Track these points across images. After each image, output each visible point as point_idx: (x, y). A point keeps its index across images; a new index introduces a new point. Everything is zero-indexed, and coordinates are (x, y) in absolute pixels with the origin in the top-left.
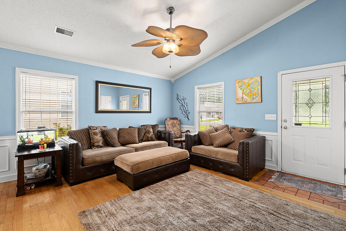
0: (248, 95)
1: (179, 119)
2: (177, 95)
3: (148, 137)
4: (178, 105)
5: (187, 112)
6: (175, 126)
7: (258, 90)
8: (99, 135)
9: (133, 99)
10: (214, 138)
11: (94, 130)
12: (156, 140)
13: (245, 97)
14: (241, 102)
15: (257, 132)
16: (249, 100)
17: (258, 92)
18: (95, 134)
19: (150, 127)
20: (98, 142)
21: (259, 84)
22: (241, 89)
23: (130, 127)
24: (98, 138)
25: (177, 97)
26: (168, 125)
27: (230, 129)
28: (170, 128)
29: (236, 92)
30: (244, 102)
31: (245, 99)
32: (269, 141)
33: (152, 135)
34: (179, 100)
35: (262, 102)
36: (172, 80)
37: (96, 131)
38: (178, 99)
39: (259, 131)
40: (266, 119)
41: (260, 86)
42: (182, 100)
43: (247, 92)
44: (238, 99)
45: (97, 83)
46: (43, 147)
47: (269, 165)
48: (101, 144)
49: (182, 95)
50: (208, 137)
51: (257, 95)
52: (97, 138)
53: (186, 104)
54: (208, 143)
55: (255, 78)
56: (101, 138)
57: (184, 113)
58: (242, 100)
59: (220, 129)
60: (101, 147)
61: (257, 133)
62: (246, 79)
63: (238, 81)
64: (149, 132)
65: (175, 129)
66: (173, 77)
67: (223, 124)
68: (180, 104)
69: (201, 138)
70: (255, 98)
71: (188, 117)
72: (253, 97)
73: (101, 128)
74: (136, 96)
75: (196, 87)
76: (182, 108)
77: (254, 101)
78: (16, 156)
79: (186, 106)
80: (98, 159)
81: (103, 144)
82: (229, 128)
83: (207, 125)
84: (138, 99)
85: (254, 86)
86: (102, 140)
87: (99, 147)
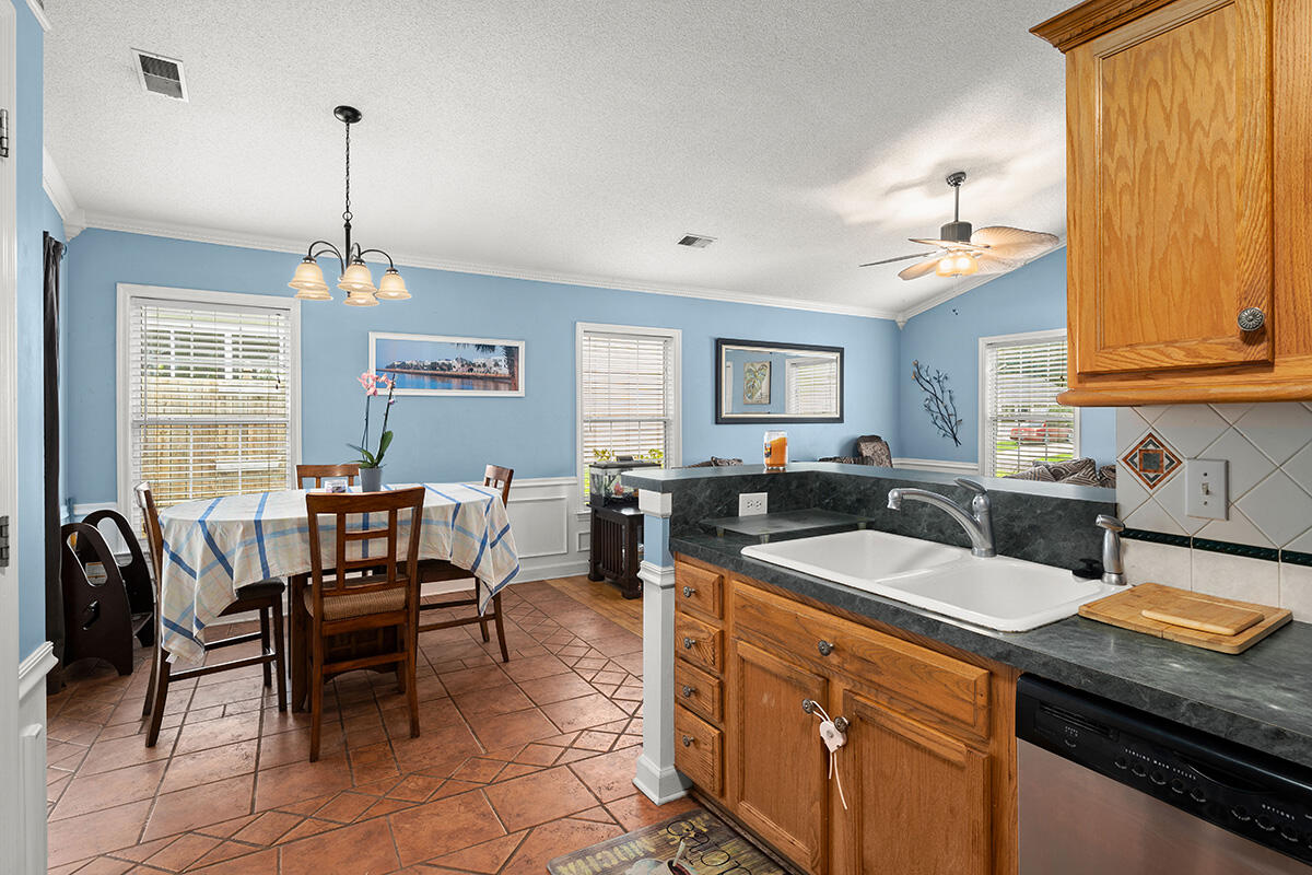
2: (917, 365)
4: (918, 396)
5: (952, 418)
9: (749, 376)
25: (914, 373)
27: (1100, 472)
34: (921, 380)
36: (900, 319)
38: (918, 377)
42: (935, 382)
45: (719, 343)
49: (932, 364)
53: (947, 395)
57: (939, 422)
59: (1067, 473)
66: (902, 310)
67: (1078, 458)
68: (928, 395)
71: (954, 435)
74: (758, 366)
75: (982, 342)
76: (934, 408)
79: (947, 401)
82: (1097, 469)
83: (1019, 461)
84: (767, 379)
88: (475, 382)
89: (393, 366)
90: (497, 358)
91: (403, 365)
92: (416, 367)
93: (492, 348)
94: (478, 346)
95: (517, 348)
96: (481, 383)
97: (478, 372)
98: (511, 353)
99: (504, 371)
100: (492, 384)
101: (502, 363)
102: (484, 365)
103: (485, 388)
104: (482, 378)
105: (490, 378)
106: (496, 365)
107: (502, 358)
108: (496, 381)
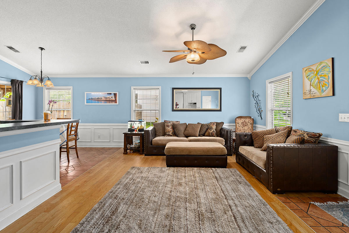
0: (316, 87)
1: (252, 118)
2: (253, 92)
3: (209, 133)
4: (253, 103)
5: (260, 109)
6: (246, 125)
7: (329, 78)
8: (170, 127)
10: (266, 141)
11: (167, 123)
12: (216, 136)
13: (313, 89)
14: (308, 97)
15: (328, 139)
16: (318, 94)
17: (328, 81)
18: (168, 126)
19: (214, 124)
20: (169, 132)
21: (330, 70)
22: (308, 79)
23: (198, 123)
25: (252, 94)
26: (238, 123)
28: (240, 126)
29: (303, 85)
30: (312, 97)
31: (313, 93)
32: (344, 154)
33: (213, 131)
35: (334, 94)
36: (249, 76)
37: (168, 124)
38: (253, 96)
39: (331, 138)
40: (340, 120)
41: (331, 73)
42: (257, 97)
43: (316, 83)
44: (305, 93)
45: (173, 89)
46: (137, 131)
47: (343, 191)
48: (170, 133)
49: (257, 91)
50: (261, 138)
51: (327, 86)
52: (169, 129)
53: (259, 101)
54: (258, 145)
55: (324, 62)
56: (171, 130)
57: (258, 111)
58: (310, 94)
61: (328, 141)
62: (314, 65)
63: (305, 69)
64: (211, 128)
65: (246, 128)
66: (249, 73)
68: (255, 102)
69: (253, 137)
70: (325, 91)
71: (261, 116)
72: (323, 89)
73: (174, 122)
75: (267, 82)
76: (256, 106)
77: (324, 94)
78: (123, 133)
79: (259, 104)
80: (160, 142)
81: (172, 134)
85: (323, 73)
87: (169, 135)
88: (107, 101)
89: (90, 99)
90: (112, 96)
91: (92, 99)
92: (94, 99)
93: (111, 94)
94: (108, 94)
95: (116, 93)
96: (108, 102)
97: (108, 99)
98: (115, 95)
99: (114, 99)
100: (111, 102)
101: (113, 97)
102: (109, 98)
103: (109, 103)
104: (109, 101)
105: (110, 101)
106: (112, 98)
107: (113, 96)
108: (112, 101)
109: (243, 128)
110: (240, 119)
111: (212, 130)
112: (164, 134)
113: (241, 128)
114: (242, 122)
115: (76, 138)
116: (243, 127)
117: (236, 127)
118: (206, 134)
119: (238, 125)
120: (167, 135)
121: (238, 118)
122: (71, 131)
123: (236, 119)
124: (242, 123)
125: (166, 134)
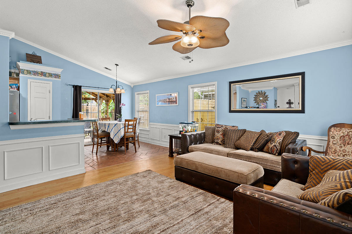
3: (269, 147)
8: (221, 133)
12: (277, 154)
18: (218, 131)
19: (281, 134)
20: (218, 139)
24: (219, 135)
26: (334, 137)
28: (336, 144)
33: (275, 146)
37: (219, 129)
45: (230, 83)
48: (219, 141)
60: (220, 144)
65: (348, 148)
73: (227, 127)
81: (222, 142)
86: (222, 138)
87: (217, 143)
88: (170, 102)
92: (162, 100)
97: (171, 100)
99: (175, 100)
101: (174, 98)
103: (172, 104)
108: (174, 102)
109: (343, 148)
110: (339, 128)
111: (274, 144)
112: (213, 142)
113: (338, 147)
114: (342, 135)
115: (135, 135)
116: (343, 145)
117: (328, 144)
118: (265, 149)
119: (331, 140)
120: (216, 143)
121: (334, 126)
122: (128, 129)
123: (330, 127)
124: (340, 138)
125: (214, 142)
